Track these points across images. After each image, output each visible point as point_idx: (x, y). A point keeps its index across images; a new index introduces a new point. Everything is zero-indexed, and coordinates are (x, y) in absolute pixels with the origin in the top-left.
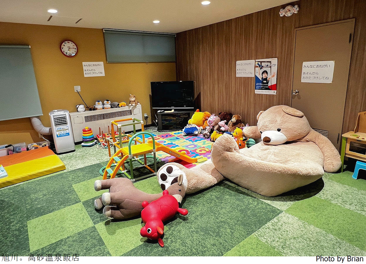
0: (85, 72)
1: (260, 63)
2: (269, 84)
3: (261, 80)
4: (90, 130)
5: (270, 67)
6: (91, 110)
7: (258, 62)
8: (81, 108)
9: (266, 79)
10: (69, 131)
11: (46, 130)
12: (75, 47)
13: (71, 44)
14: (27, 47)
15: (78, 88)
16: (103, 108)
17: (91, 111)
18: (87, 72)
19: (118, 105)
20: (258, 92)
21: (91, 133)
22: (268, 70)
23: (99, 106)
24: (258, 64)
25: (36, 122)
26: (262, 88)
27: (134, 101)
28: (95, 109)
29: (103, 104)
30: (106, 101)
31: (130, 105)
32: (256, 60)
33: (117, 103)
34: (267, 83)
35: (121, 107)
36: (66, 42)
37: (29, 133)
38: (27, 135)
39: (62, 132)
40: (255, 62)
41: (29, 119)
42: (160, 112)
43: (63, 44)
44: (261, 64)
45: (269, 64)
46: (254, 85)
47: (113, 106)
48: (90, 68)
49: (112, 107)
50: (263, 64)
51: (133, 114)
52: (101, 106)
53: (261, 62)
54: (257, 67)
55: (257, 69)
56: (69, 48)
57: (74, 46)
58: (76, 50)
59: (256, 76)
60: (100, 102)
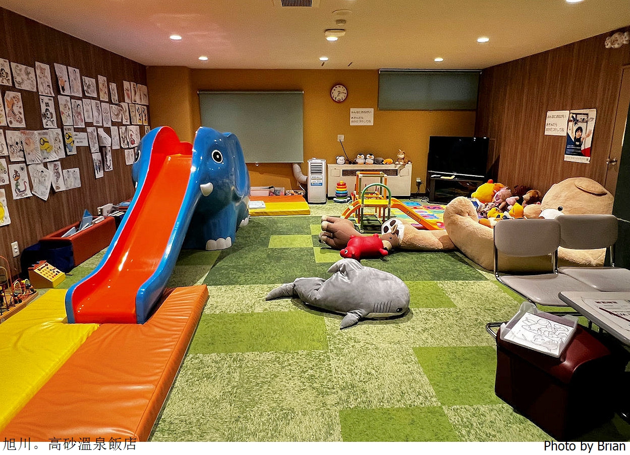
0: (351, 120)
1: (574, 116)
2: (583, 148)
3: (573, 140)
4: (345, 184)
5: (587, 122)
6: (350, 163)
7: (573, 114)
8: (341, 160)
9: (579, 140)
10: (323, 181)
11: (304, 178)
12: (346, 91)
13: (341, 89)
14: (300, 92)
15: (341, 138)
16: (365, 163)
17: (350, 165)
18: (354, 120)
19: (383, 161)
20: (568, 158)
21: (345, 188)
22: (583, 125)
23: (360, 159)
24: (573, 117)
25: (297, 168)
26: (573, 152)
27: (403, 159)
28: (355, 163)
29: (365, 158)
30: (369, 155)
31: (397, 163)
32: (572, 111)
33: (381, 159)
34: (580, 146)
35: (386, 164)
36: (338, 86)
37: (289, 180)
38: (288, 180)
39: (316, 181)
40: (570, 113)
41: (291, 165)
42: (434, 177)
43: (334, 88)
44: (576, 116)
45: (585, 117)
46: (564, 148)
47: (376, 162)
48: (358, 115)
49: (374, 163)
50: (579, 118)
51: (399, 175)
52: (363, 161)
53: (576, 114)
54: (571, 121)
55: (571, 124)
56: (339, 93)
57: (344, 90)
58: (346, 95)
59: (568, 134)
60: (362, 155)
